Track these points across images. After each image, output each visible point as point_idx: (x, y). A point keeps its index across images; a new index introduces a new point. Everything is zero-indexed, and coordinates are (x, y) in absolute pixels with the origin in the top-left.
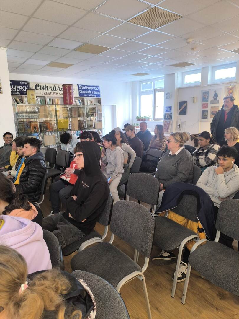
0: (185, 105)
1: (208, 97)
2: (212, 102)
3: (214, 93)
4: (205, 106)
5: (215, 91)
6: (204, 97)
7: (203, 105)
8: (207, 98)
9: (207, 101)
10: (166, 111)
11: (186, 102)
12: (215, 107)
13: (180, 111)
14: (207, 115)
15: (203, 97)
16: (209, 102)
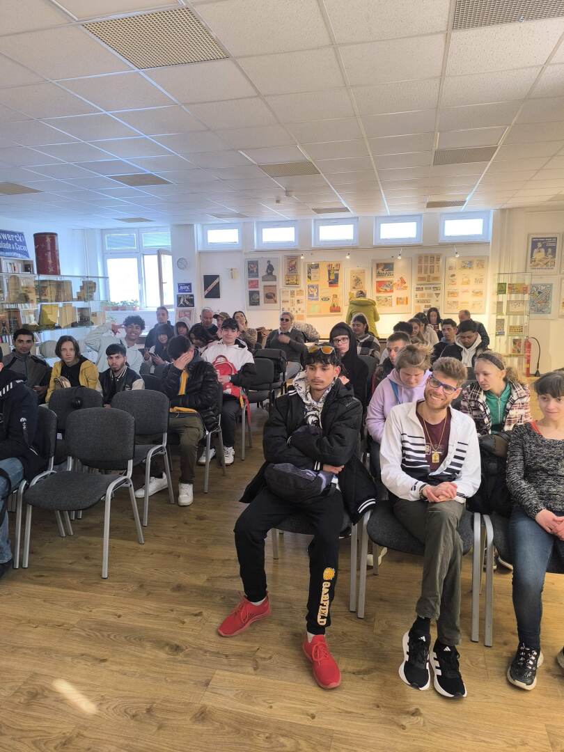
0: (216, 281)
1: (257, 270)
2: (264, 279)
3: (267, 265)
4: (254, 284)
5: (269, 262)
6: (251, 269)
7: (250, 282)
8: (255, 271)
9: (257, 276)
10: (180, 291)
11: (218, 276)
12: (270, 286)
13: (207, 292)
14: (259, 300)
15: (249, 269)
16: (260, 279)
